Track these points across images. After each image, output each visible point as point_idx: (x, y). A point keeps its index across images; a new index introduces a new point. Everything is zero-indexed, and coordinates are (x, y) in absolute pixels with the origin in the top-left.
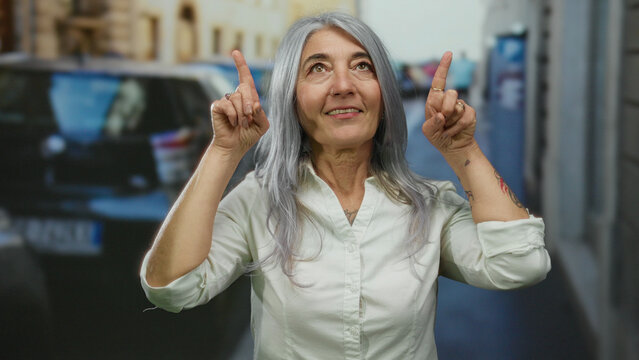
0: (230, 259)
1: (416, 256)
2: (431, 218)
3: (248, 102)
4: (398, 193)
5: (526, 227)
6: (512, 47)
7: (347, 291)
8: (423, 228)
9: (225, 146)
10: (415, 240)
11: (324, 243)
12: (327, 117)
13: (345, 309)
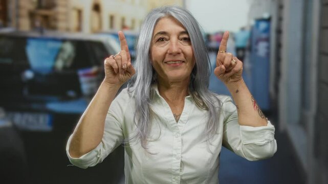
0: (113, 140)
1: (210, 140)
3: (125, 62)
5: (264, 131)
6: (263, 25)
7: (174, 158)
9: (111, 83)
11: (162, 132)
12: (166, 65)
13: (174, 168)
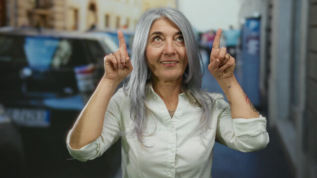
0: (111, 135)
1: (204, 134)
2: (211, 115)
3: (124, 57)
4: (195, 101)
5: (257, 122)
6: (253, 24)
7: (169, 152)
8: (208, 120)
9: (110, 78)
10: (204, 126)
11: (157, 127)
12: (161, 64)
13: (169, 161)
